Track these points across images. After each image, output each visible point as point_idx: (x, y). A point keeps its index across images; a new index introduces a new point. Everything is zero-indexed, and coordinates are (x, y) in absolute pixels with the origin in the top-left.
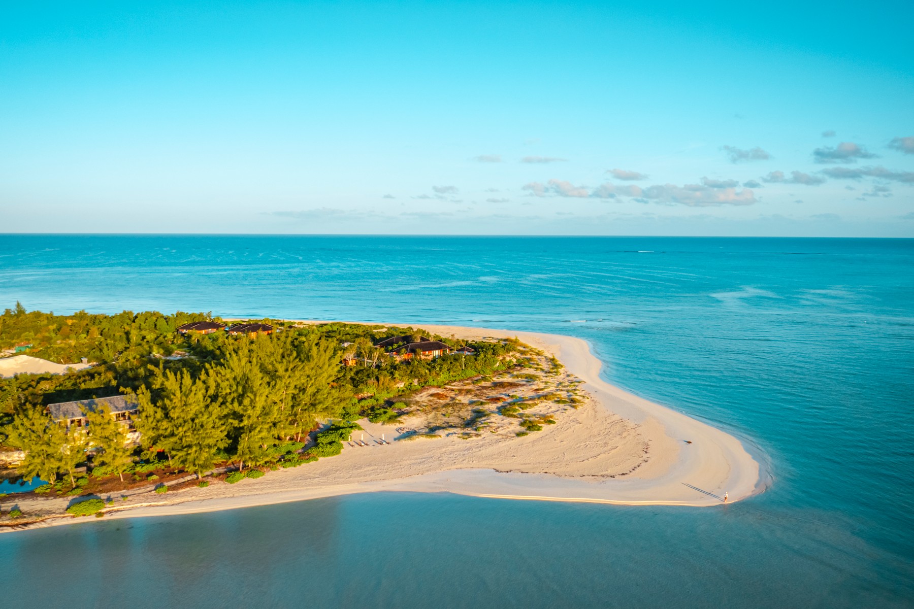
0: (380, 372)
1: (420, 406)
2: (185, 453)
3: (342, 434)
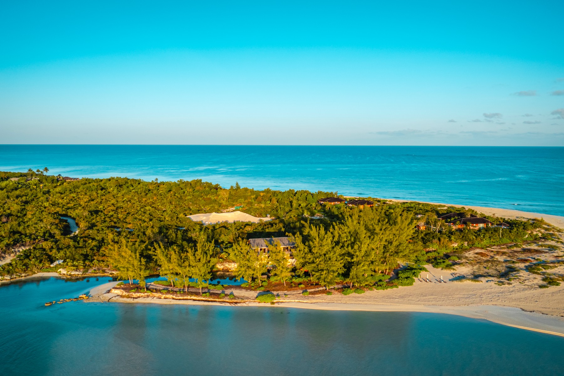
0: (441, 235)
1: (468, 260)
2: (320, 274)
3: (414, 273)
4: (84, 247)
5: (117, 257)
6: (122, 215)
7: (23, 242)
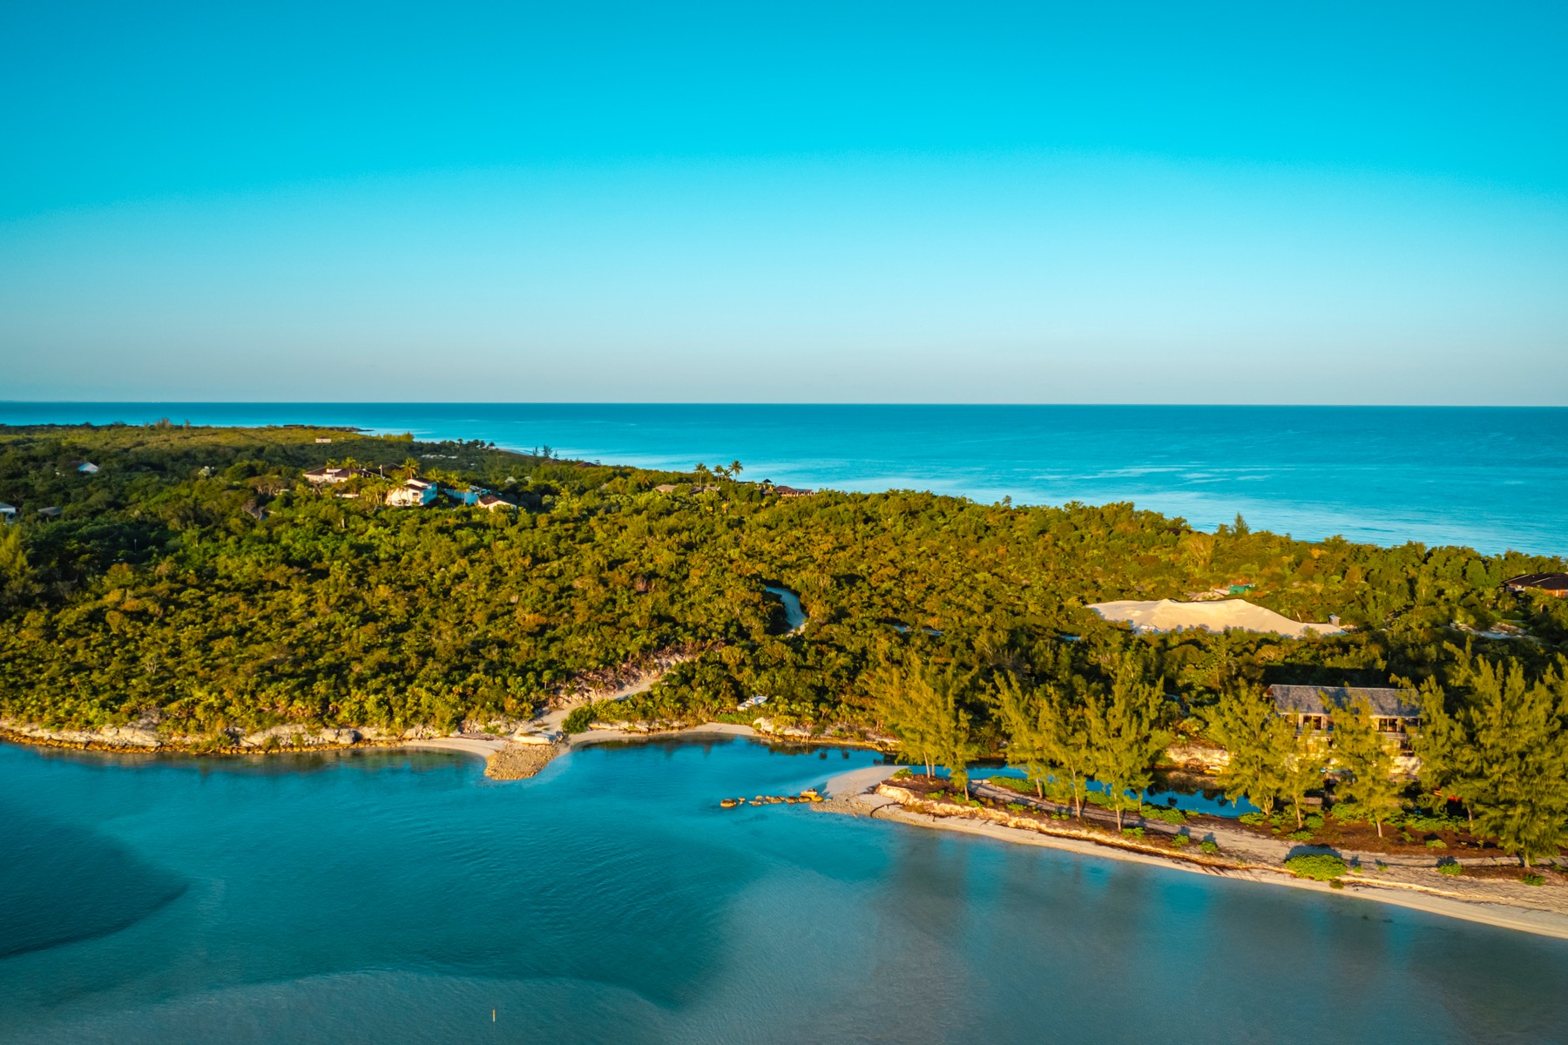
4: (819, 667)
5: (897, 702)
6: (914, 592)
7: (678, 643)
